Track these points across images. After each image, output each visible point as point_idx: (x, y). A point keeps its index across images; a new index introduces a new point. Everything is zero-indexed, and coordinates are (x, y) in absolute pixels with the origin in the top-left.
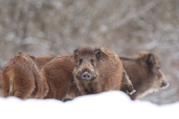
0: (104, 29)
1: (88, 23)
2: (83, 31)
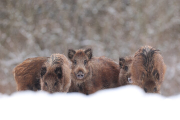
0: (151, 31)
1: (137, 26)
2: (133, 33)
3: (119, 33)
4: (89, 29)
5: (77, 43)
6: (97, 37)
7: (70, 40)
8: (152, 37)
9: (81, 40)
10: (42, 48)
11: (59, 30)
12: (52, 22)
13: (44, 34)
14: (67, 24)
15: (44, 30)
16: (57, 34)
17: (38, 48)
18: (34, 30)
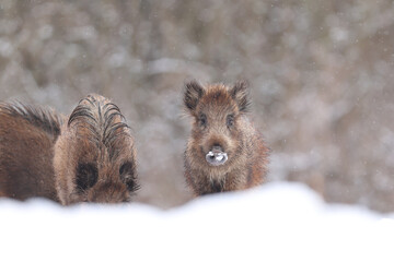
0: (340, 35)
1: (303, 22)
2: (292, 40)
3: (253, 40)
4: (169, 28)
5: (137, 67)
6: (192, 51)
7: (119, 58)
8: (342, 51)
9: (149, 59)
10: (42, 82)
11: (87, 33)
12: (68, 9)
13: (46, 41)
14: (111, 15)
15: (45, 31)
16: (82, 43)
17: (28, 79)
18: (18, 31)
